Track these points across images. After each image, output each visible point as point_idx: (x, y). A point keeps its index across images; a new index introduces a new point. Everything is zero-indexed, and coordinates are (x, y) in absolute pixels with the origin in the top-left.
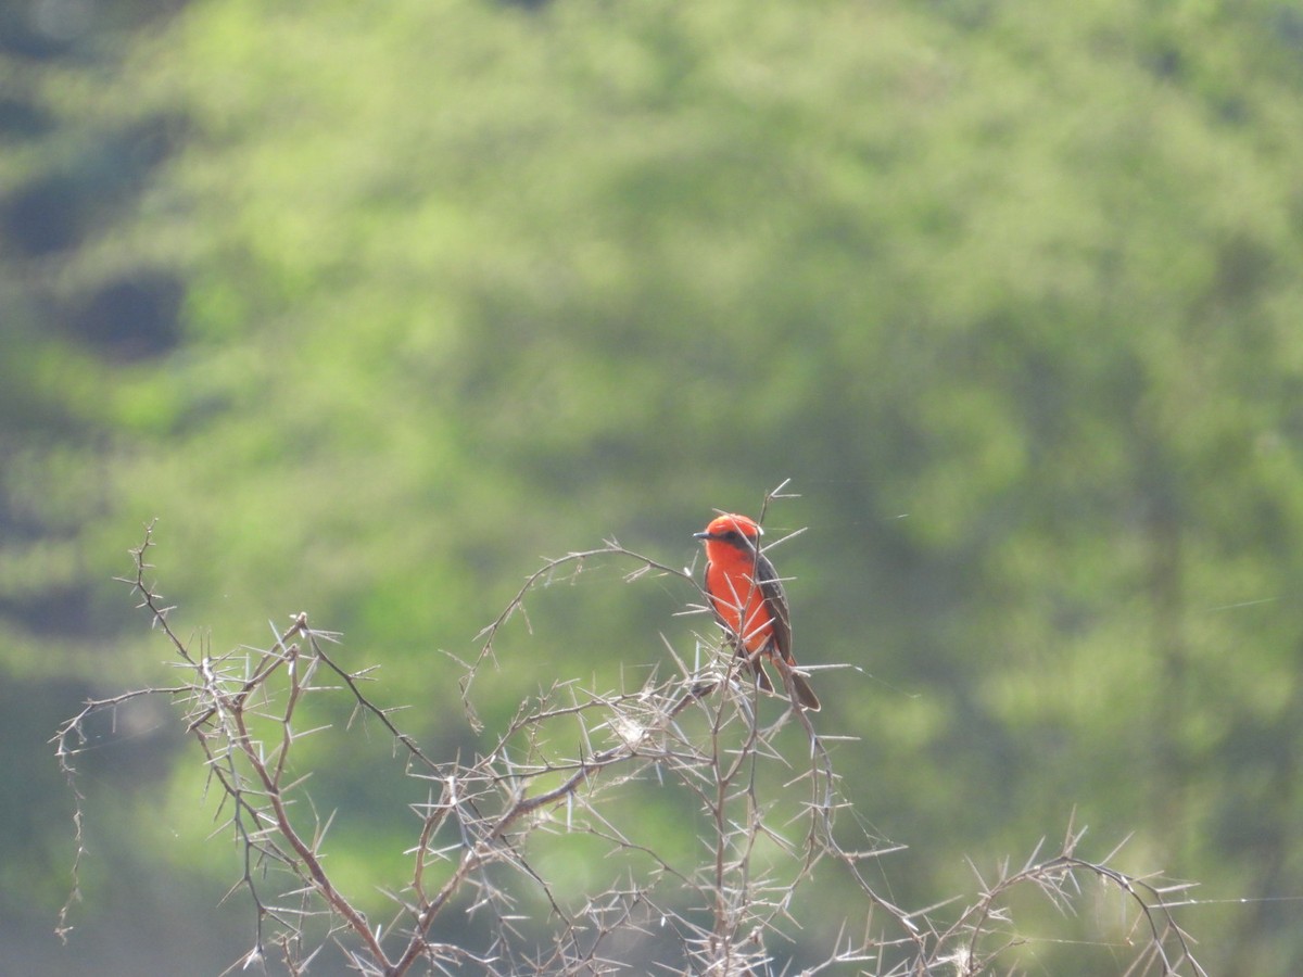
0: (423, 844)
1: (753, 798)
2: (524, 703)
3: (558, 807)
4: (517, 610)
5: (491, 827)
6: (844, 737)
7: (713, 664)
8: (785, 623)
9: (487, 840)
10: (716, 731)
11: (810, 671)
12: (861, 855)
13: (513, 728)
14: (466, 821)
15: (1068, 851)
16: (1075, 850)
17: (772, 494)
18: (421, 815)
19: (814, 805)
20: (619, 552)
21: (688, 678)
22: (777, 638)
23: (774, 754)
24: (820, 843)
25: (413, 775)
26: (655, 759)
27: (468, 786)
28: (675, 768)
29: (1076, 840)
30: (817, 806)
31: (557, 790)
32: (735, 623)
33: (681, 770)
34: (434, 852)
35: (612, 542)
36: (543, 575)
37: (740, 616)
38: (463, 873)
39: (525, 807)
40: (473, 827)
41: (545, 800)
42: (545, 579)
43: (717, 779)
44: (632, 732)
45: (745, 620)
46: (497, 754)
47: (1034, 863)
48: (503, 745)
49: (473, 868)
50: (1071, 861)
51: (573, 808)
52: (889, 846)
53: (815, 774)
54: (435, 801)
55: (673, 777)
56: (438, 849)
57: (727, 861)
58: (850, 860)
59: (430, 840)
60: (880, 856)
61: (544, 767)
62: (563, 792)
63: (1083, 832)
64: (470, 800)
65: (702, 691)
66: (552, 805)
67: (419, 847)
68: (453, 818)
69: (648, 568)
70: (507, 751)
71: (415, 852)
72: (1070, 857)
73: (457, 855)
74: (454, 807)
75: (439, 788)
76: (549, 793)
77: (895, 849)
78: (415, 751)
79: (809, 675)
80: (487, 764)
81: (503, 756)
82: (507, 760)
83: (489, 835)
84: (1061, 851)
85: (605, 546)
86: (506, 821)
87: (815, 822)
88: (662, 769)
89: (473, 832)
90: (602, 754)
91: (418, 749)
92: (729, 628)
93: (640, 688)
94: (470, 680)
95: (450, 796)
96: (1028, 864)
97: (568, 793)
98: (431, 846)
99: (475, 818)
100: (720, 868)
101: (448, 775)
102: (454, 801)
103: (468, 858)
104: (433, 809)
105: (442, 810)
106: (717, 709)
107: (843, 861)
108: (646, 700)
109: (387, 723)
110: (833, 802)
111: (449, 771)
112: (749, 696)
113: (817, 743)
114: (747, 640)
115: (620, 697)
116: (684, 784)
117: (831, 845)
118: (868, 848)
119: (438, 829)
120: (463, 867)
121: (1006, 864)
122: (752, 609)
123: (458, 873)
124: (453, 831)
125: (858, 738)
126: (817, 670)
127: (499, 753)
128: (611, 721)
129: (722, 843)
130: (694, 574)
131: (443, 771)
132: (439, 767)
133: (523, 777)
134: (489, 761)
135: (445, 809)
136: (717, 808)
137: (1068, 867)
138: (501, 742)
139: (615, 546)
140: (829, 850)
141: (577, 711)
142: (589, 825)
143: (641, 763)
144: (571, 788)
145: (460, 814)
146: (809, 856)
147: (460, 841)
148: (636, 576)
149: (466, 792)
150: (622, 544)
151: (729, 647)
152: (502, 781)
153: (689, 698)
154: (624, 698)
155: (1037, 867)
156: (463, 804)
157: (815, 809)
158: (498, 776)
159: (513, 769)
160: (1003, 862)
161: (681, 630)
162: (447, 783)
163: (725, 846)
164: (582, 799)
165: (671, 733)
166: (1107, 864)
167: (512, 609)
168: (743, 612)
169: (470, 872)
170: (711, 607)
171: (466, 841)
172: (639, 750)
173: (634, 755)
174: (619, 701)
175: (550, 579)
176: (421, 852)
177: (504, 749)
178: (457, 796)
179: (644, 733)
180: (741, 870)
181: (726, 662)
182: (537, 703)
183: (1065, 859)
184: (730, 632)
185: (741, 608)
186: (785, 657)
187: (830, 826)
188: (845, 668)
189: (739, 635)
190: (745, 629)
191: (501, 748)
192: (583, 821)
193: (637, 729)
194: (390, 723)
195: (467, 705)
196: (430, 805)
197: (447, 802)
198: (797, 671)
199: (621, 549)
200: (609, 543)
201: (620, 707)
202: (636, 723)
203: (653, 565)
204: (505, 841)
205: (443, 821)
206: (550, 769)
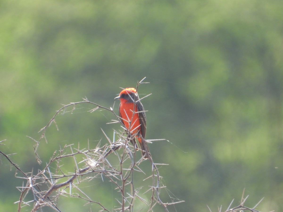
0: (21, 200)
1: (133, 185)
2: (55, 152)
3: (67, 187)
4: (53, 122)
5: (44, 194)
6: (163, 164)
7: (120, 140)
8: (145, 126)
9: (42, 199)
10: (121, 163)
11: (152, 141)
12: (169, 204)
13: (51, 161)
14: (35, 192)
15: (242, 204)
16: (244, 203)
17: (140, 82)
18: (20, 190)
19: (153, 187)
20: (88, 102)
21: (111, 145)
22: (142, 131)
23: (140, 170)
24: (155, 200)
25: (17, 177)
26: (101, 172)
27: (36, 181)
28: (107, 175)
29: (245, 200)
30: (154, 187)
31: (66, 182)
32: (127, 126)
33: (110, 176)
34: (25, 203)
35: (86, 99)
36: (62, 110)
37: (129, 124)
38: (35, 210)
39: (55, 188)
40: (38, 194)
41: (62, 185)
42: (63, 112)
43: (122, 179)
44: (93, 163)
45: (131, 125)
46: (46, 170)
47: (230, 208)
48: (48, 166)
49: (38, 208)
50: (243, 207)
51: (72, 187)
52: (178, 201)
53: (154, 176)
54: (25, 186)
55: (107, 179)
56: (26, 202)
57: (125, 206)
58: (165, 206)
59: (23, 199)
60: (175, 204)
61: (63, 176)
62: (68, 182)
63: (247, 197)
64: (37, 185)
65: (115, 148)
66: (65, 187)
67: (19, 201)
68: (31, 191)
69: (98, 108)
70: (49, 168)
71: (18, 203)
72: (242, 206)
73: (32, 204)
74: (31, 188)
75: (26, 181)
76: (64, 183)
77: (180, 202)
78: (18, 169)
79: (152, 143)
80: (42, 173)
81: (48, 170)
82: (49, 172)
83: (43, 197)
84: (240, 204)
85: (83, 100)
86: (49, 192)
87: (154, 192)
88: (103, 176)
89: (38, 196)
90: (81, 170)
91: (19, 168)
92: (126, 128)
93: (95, 148)
94: (37, 146)
95: (30, 184)
96: (228, 208)
97: (70, 183)
98: (23, 201)
99: (39, 191)
100: (123, 209)
101: (29, 177)
102: (31, 186)
103: (36, 205)
104: (24, 188)
105: (27, 189)
106: (122, 155)
107: (162, 206)
108: (97, 152)
109: (9, 159)
110: (159, 186)
111: (29, 175)
112: (132, 151)
113: (154, 166)
114: (131, 132)
115: (88, 151)
116: (111, 181)
117: (159, 200)
118: (171, 202)
119: (26, 195)
120: (34, 208)
121: (221, 208)
122: (133, 121)
123: (33, 210)
124: (31, 196)
125: (168, 165)
126: (154, 141)
127: (46, 169)
128: (85, 160)
129: (124, 201)
130: (114, 109)
131: (28, 175)
132: (26, 174)
133: (55, 179)
134: (43, 172)
135: (28, 188)
136: (122, 189)
137: (242, 209)
138: (47, 165)
139: (86, 100)
140: (158, 202)
141: (73, 155)
142: (78, 195)
143: (96, 174)
144: (71, 181)
145: (33, 190)
146: (152, 204)
147: (33, 199)
148: (94, 110)
149: (35, 182)
150: (89, 99)
151: (125, 134)
152: (49, 180)
153: (111, 151)
154: (89, 151)
155: (231, 209)
156: (34, 187)
157: (154, 188)
158: (47, 178)
159: (52, 176)
160: (220, 207)
161: (109, 129)
162: (29, 179)
163: (125, 202)
164: (74, 185)
165: (106, 164)
166: (255, 208)
167: (51, 122)
168: (130, 123)
169: (37, 209)
170: (119, 121)
171: (35, 199)
172: (95, 169)
173: (93, 171)
174: (87, 152)
175: (64, 112)
176: (20, 203)
177: (48, 168)
178: (32, 184)
179: (97, 164)
180: (129, 210)
181: (125, 139)
182: (59, 153)
183: (241, 207)
184: (126, 129)
185: (130, 121)
186: (143, 136)
187: (158, 194)
188: (163, 140)
189: (129, 130)
190: (131, 128)
191: (47, 167)
192: (76, 193)
193: (95, 162)
194: (10, 159)
195: (36, 154)
196: (23, 187)
197: (29, 186)
198: (147, 141)
199: (88, 101)
200: (84, 99)
201: (88, 154)
202: (94, 160)
203: (99, 107)
204: (49, 199)
205: (27, 192)
206: (65, 176)
